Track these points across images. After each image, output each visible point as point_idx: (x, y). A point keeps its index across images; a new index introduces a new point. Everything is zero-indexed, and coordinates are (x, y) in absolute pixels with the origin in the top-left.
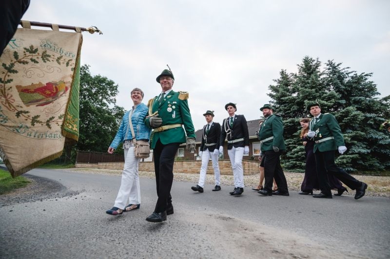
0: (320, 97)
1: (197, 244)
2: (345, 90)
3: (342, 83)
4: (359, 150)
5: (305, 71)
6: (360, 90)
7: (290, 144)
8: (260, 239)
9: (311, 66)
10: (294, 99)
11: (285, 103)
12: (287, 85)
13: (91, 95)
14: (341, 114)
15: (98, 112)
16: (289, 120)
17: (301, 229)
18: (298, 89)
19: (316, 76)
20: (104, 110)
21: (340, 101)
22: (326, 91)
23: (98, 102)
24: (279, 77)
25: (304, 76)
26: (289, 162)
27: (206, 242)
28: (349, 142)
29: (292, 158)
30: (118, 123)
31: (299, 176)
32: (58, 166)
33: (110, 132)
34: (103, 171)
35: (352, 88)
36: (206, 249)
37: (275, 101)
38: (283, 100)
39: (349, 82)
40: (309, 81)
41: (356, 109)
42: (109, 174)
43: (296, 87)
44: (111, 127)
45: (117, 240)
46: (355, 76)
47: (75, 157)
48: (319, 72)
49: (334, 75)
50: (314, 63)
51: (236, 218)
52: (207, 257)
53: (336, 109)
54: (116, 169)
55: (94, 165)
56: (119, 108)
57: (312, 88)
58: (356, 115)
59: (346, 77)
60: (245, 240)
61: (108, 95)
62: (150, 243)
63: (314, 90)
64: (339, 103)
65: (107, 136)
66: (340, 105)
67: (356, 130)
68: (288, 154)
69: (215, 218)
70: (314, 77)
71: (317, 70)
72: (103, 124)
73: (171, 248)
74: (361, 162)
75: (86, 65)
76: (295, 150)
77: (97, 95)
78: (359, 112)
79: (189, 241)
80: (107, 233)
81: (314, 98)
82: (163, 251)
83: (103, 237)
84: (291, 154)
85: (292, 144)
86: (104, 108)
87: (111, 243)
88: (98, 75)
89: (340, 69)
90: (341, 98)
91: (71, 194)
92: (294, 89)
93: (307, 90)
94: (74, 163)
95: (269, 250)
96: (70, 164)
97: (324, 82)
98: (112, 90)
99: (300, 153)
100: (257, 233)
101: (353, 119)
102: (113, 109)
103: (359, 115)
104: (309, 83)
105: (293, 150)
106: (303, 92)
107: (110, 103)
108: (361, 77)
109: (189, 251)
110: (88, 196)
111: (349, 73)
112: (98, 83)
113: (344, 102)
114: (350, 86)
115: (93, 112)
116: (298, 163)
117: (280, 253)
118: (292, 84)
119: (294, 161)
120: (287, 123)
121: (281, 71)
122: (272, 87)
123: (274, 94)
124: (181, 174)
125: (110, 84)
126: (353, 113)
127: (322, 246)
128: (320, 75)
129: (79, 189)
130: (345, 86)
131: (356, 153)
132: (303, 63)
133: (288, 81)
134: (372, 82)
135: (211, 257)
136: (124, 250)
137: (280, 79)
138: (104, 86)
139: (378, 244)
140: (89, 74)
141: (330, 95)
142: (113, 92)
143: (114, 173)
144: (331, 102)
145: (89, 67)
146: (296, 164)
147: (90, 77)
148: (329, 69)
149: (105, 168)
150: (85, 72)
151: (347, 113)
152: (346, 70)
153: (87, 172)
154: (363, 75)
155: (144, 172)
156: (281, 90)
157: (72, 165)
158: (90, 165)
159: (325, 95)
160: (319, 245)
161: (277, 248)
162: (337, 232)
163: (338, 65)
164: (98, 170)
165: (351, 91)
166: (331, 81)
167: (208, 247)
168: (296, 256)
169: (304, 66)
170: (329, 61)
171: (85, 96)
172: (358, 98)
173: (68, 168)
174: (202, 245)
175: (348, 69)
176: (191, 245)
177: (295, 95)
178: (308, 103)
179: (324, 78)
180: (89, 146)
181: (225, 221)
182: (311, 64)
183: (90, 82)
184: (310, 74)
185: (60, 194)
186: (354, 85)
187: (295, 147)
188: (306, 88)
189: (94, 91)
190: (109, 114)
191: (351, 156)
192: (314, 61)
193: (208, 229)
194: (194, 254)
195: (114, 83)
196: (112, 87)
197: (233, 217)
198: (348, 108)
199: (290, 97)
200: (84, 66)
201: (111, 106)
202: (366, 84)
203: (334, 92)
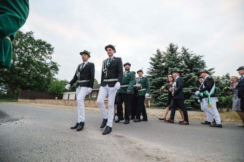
0: (177, 66)
1: (100, 153)
2: (190, 63)
3: (189, 60)
4: (195, 97)
5: (170, 51)
6: (198, 64)
7: (159, 92)
8: (139, 148)
9: (173, 48)
10: (163, 66)
11: (158, 68)
12: (160, 58)
13: (33, 52)
14: (187, 77)
15: (38, 64)
16: (160, 78)
17: (162, 142)
18: (166, 61)
19: (176, 54)
20: (42, 63)
21: (187, 70)
22: (180, 63)
23: (38, 57)
24: (156, 53)
25: (169, 54)
26: (158, 102)
27: (105, 152)
28: (191, 93)
29: (160, 100)
30: (52, 73)
31: (163, 111)
32: (4, 100)
33: (46, 79)
34: (38, 105)
35: (193, 63)
36: (105, 156)
37: (153, 67)
38: (157, 66)
39: (192, 59)
40: (172, 57)
41: (195, 75)
42: (43, 107)
43: (165, 60)
44: (47, 75)
45: (44, 152)
46: (195, 56)
47: (18, 94)
48: (177, 52)
49: (185, 55)
50: (175, 47)
51: (126, 136)
52: (105, 161)
53: (185, 74)
54: (48, 104)
55: (32, 101)
56: (54, 63)
57: (173, 61)
58: (195, 78)
59: (191, 57)
60: (130, 150)
61: (46, 53)
62: (68, 153)
63: (174, 62)
64: (186, 70)
65: (44, 81)
66: (187, 72)
67: (194, 86)
68: (158, 98)
69: (113, 136)
70: (175, 55)
71: (176, 51)
72: (41, 73)
73: (82, 156)
74: (196, 104)
75: (31, 32)
76: (162, 96)
77: (38, 53)
78: (196, 76)
79: (95, 151)
80: (37, 147)
81: (174, 67)
82: (77, 159)
83: (35, 150)
84: (160, 98)
85: (161, 92)
86: (43, 62)
87: (40, 155)
88: (40, 39)
89: (188, 52)
90: (188, 68)
91: (13, 120)
92: (163, 61)
93: (170, 62)
94: (17, 99)
95: (144, 155)
96: (14, 99)
97: (179, 58)
98: (50, 50)
99: (165, 98)
100: (137, 145)
101: (193, 80)
102: (50, 63)
103: (196, 78)
104: (171, 58)
105: (161, 96)
106: (168, 63)
107: (47, 59)
108: (199, 57)
109: (94, 158)
110: (26, 122)
111: (192, 54)
112: (39, 44)
113: (189, 70)
114: (193, 62)
115: (34, 64)
116: (163, 103)
117: (150, 157)
118: (162, 57)
119: (161, 102)
120: (159, 80)
121: (157, 50)
122: (152, 59)
123: (153, 62)
124: (94, 108)
125: (48, 46)
126: (194, 77)
127: (173, 151)
128: (178, 54)
129: (19, 117)
130: (190, 61)
131: (194, 99)
132: (169, 47)
133: (161, 56)
134: (204, 61)
135: (108, 161)
136: (49, 158)
137: (157, 54)
138: (44, 47)
139: (202, 150)
140: (33, 38)
141: (182, 66)
142: (50, 52)
143: (47, 106)
144: (182, 70)
145: (34, 33)
146: (162, 104)
147: (33, 39)
148: (183, 51)
149: (40, 103)
150: (30, 36)
151: (190, 76)
152: (191, 52)
153: (26, 105)
154: (199, 56)
155: (68, 107)
156: (156, 60)
157: (15, 100)
158: (29, 101)
159: (179, 65)
160: (172, 151)
161: (149, 154)
162: (182, 143)
163: (187, 49)
164: (35, 104)
165: (193, 64)
166: (183, 58)
167: (107, 154)
168: (158, 158)
169: (170, 48)
170: (183, 47)
171: (29, 52)
172: (196, 68)
173: (12, 102)
174: (103, 153)
175: (192, 52)
176: (96, 154)
177: (164, 64)
178: (170, 69)
179: (180, 56)
180: (29, 87)
181: (119, 138)
182: (173, 47)
183: (34, 43)
184: (172, 53)
185: (4, 120)
186: (195, 61)
187: (162, 94)
188: (170, 60)
189: (36, 50)
190: (46, 66)
191: (191, 100)
192: (175, 46)
193: (108, 143)
194: (98, 159)
195: (51, 46)
196: (49, 48)
197: (124, 135)
198: (191, 74)
199: (161, 65)
200: (30, 32)
201: (48, 61)
202: (201, 61)
203: (184, 64)
